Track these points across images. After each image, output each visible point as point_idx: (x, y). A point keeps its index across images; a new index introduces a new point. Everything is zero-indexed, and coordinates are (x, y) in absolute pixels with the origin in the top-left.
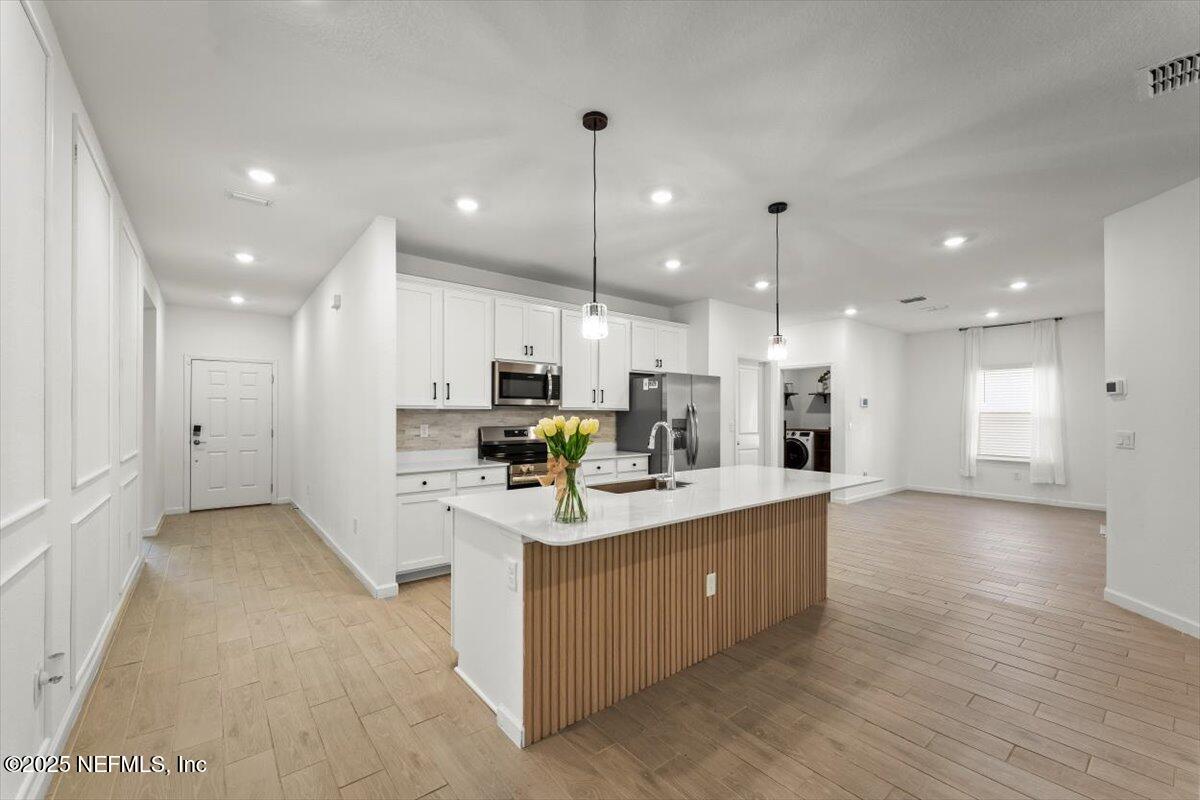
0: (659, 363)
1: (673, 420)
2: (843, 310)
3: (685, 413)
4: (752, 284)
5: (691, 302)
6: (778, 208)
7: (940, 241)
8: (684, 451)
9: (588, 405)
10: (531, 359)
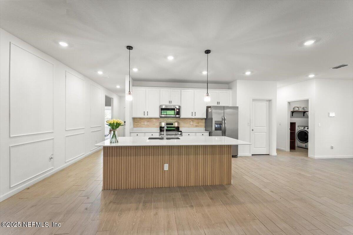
0: (218, 103)
1: (215, 121)
2: (307, 76)
3: (222, 119)
4: (244, 73)
5: (232, 82)
6: (208, 52)
7: (301, 44)
8: (221, 131)
9: (190, 116)
10: (171, 104)
